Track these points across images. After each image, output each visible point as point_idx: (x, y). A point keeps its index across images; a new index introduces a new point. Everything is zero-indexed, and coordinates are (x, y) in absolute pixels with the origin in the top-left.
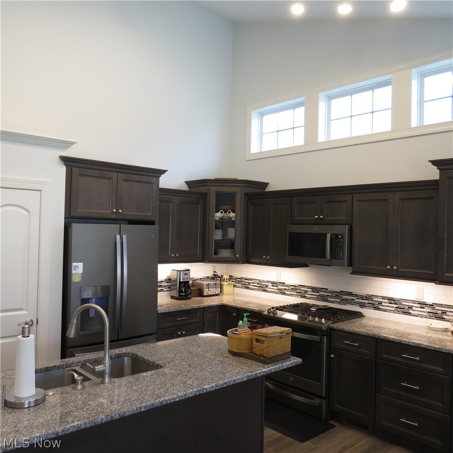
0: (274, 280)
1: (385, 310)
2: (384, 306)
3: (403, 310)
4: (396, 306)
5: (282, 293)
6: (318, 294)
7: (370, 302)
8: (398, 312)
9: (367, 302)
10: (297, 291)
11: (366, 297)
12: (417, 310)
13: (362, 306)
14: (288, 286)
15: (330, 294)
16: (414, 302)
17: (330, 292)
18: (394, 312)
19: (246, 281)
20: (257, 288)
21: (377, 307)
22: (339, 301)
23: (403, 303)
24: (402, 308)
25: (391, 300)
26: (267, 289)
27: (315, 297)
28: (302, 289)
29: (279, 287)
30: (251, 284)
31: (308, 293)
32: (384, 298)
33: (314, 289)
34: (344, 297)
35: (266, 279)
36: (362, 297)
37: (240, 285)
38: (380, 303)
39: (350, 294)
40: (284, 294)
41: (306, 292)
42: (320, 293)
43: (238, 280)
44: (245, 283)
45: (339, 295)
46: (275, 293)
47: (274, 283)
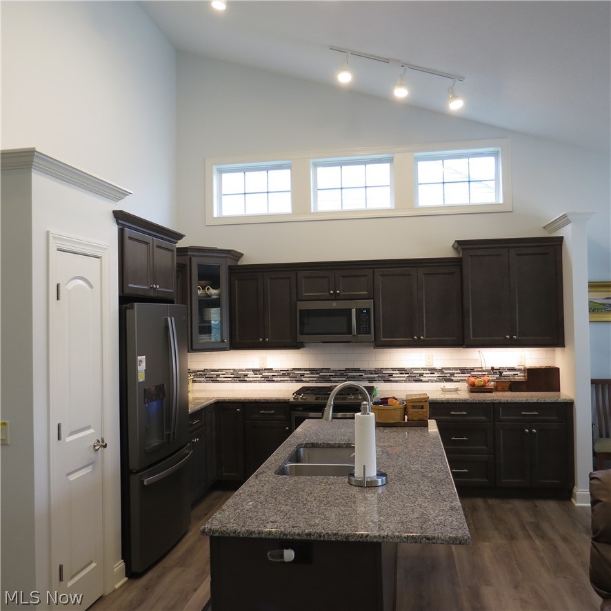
0: (257, 367)
1: (396, 381)
2: (395, 377)
3: (414, 378)
4: (408, 375)
5: (269, 380)
6: (318, 375)
7: (380, 375)
8: (410, 381)
9: (377, 375)
10: (291, 375)
11: (375, 371)
12: (427, 376)
13: (371, 380)
14: (277, 371)
15: (334, 374)
16: (425, 369)
17: (334, 371)
18: (405, 381)
19: (212, 373)
20: (230, 379)
21: (387, 379)
22: (344, 379)
23: (414, 372)
24: (413, 376)
25: (402, 371)
26: (246, 379)
27: (315, 379)
28: (296, 372)
29: (264, 374)
30: (221, 376)
31: (306, 376)
32: (394, 369)
33: (312, 371)
34: (350, 374)
35: (244, 367)
36: (371, 372)
37: (203, 379)
38: (391, 375)
39: (358, 370)
40: (273, 381)
41: (302, 375)
42: (321, 374)
43: (199, 373)
44: (211, 376)
45: (345, 374)
46: (259, 381)
47: (255, 371)
